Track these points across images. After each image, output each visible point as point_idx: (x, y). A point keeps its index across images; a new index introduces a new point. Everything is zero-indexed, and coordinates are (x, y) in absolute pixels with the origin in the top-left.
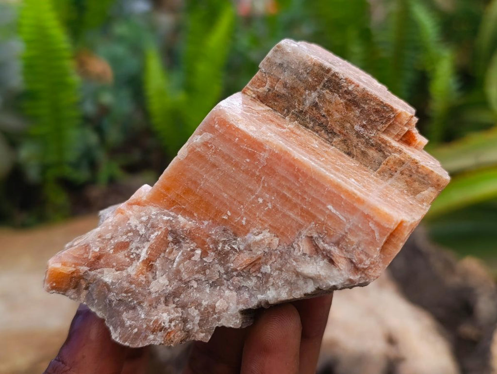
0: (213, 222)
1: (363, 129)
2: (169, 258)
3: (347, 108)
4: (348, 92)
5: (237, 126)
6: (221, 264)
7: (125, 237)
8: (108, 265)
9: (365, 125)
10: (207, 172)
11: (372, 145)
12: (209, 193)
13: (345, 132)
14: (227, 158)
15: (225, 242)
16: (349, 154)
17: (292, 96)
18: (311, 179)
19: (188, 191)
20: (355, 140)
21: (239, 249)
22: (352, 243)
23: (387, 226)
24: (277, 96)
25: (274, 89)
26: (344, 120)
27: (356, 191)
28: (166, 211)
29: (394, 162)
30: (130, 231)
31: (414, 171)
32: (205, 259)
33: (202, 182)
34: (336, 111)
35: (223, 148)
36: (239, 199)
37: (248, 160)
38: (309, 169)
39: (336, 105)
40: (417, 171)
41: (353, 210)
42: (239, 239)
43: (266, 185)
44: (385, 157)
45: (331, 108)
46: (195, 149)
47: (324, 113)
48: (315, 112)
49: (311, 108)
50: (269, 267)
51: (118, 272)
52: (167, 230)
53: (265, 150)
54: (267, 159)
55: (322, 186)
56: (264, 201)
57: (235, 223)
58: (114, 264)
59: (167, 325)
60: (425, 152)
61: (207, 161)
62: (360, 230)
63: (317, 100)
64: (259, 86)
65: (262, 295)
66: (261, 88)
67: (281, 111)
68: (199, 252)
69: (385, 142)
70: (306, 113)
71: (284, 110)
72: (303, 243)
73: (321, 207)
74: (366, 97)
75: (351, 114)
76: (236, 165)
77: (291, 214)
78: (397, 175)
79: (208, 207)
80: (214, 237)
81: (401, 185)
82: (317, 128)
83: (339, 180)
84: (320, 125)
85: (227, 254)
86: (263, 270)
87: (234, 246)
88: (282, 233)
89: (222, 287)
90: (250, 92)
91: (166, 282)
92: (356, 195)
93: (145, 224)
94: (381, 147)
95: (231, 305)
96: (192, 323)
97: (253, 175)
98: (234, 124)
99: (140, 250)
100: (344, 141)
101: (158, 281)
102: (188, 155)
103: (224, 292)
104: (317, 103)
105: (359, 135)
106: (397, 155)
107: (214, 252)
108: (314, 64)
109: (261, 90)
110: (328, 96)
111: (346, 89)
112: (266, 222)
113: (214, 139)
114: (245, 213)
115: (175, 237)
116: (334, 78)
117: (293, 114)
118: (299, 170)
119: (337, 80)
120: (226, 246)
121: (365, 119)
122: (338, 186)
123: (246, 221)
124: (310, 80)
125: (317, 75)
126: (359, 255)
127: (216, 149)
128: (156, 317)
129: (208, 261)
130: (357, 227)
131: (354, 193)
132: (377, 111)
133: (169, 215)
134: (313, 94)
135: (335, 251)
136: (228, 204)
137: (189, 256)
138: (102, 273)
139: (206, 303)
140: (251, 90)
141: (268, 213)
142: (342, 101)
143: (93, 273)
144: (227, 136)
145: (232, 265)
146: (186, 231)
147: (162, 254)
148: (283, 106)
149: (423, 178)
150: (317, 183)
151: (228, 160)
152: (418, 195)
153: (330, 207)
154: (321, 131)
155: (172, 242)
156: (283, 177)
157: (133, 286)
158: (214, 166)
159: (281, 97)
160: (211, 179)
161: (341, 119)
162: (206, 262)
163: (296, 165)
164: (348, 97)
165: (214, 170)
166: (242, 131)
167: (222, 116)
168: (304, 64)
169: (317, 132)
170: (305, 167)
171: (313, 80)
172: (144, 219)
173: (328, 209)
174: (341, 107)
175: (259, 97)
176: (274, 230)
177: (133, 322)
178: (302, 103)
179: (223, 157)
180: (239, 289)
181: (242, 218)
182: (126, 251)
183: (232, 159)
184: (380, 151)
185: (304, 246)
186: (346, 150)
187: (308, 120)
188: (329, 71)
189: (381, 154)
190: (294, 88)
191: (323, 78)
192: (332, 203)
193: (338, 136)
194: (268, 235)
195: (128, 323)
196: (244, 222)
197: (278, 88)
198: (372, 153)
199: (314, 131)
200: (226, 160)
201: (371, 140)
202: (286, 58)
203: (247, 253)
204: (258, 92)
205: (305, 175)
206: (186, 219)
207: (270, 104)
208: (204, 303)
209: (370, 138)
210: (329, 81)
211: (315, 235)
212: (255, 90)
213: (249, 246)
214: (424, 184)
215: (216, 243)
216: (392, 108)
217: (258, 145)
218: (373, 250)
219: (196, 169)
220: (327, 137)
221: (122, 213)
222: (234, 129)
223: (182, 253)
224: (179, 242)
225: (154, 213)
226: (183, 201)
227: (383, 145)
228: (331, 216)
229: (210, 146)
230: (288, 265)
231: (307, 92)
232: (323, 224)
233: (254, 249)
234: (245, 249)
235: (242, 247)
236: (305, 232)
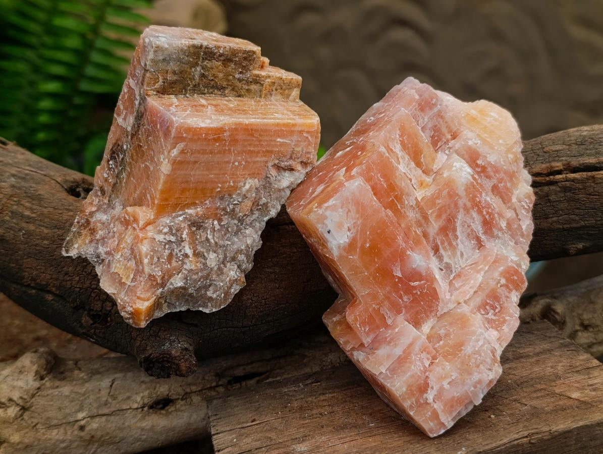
0: (212, 198)
1: (241, 75)
2: (203, 240)
3: (225, 67)
4: (221, 55)
5: (200, 127)
6: (233, 219)
7: (166, 251)
8: (170, 277)
9: (241, 72)
10: (192, 170)
11: (251, 82)
12: (200, 182)
13: (230, 83)
14: (201, 151)
15: (228, 205)
16: (239, 96)
17: (183, 78)
18: (262, 130)
19: (183, 191)
20: (239, 85)
21: (239, 202)
22: (298, 152)
23: (313, 130)
24: (173, 83)
25: (167, 80)
26: (227, 75)
27: (289, 121)
28: (174, 214)
29: (270, 86)
30: (165, 245)
31: (282, 85)
32: (222, 224)
33: (192, 179)
34: (219, 72)
35: (195, 146)
36: (222, 172)
37: (217, 144)
38: (258, 125)
39: (217, 68)
40: (284, 84)
41: (292, 133)
42: (234, 196)
43: (236, 152)
44: (262, 85)
45: (215, 72)
46: (176, 160)
47: (212, 78)
48: (204, 80)
49: (201, 79)
50: (264, 199)
51: (180, 274)
52: (189, 225)
53: (226, 131)
54: (229, 136)
55: (270, 130)
56: (239, 162)
57: (227, 188)
58: (174, 272)
59: (236, 277)
60: (271, 67)
61: (188, 163)
62: (300, 141)
63: (202, 71)
64: (154, 84)
65: (266, 217)
66: (157, 85)
67: (180, 92)
68: (216, 222)
69: (258, 76)
70: (199, 84)
71: (182, 91)
72: (272, 170)
73: (273, 143)
74: (234, 52)
75: (229, 69)
76: (211, 153)
77: (258, 159)
78: (274, 93)
79: (203, 190)
80: (222, 207)
81: (279, 97)
82: (211, 90)
83: (277, 121)
84: (213, 87)
85: (233, 210)
86: (261, 203)
87: (235, 203)
88: (258, 174)
89: (242, 231)
90: (150, 92)
91: (215, 255)
92: (290, 123)
93: (171, 232)
94: (257, 81)
95: (254, 236)
96: (244, 264)
97: (225, 151)
98: (197, 126)
99: (183, 251)
100: (233, 89)
101: (210, 259)
102: (172, 167)
103: (245, 233)
104: (203, 73)
105: (240, 80)
106: (268, 80)
107: (226, 215)
108: (189, 47)
109: (157, 86)
110: (209, 65)
111: (219, 53)
112: (245, 174)
113: (187, 145)
114: (231, 178)
115: (197, 225)
116: (207, 50)
117: (190, 90)
118: (252, 130)
119: (209, 50)
120: (230, 206)
121: (239, 68)
122: (278, 125)
123: (233, 182)
124: (191, 60)
125: (194, 54)
126: (306, 156)
127: (192, 151)
128: (228, 278)
129: (225, 224)
130: (298, 141)
131: (288, 123)
132: (245, 58)
133: (181, 215)
134: (197, 69)
135: (291, 162)
136: (216, 180)
137: (213, 229)
138: (172, 284)
139: (244, 246)
140: (150, 90)
141: (245, 168)
142: (220, 64)
143: (166, 289)
144: (196, 137)
145: (241, 214)
146: (202, 216)
147: (197, 242)
148: (180, 89)
149: (289, 85)
150: (266, 131)
151: (204, 152)
152: (290, 97)
153: (278, 140)
154: (214, 91)
155: (197, 230)
156: (244, 140)
157: (200, 273)
158: (195, 162)
159: (175, 83)
160: (198, 172)
161: (225, 75)
162: (224, 225)
163: (249, 127)
164: (222, 58)
165: (197, 165)
166: (205, 128)
167: (186, 126)
168: (182, 50)
169: (212, 93)
170: (255, 125)
171: (193, 58)
172: (166, 230)
173: (278, 141)
174: (221, 67)
175: (158, 92)
176: (253, 175)
177: (218, 293)
178: (193, 79)
179: (199, 153)
180: (251, 225)
181: (230, 183)
182: (174, 259)
183: (206, 150)
184: (257, 83)
185: (273, 172)
186: (237, 95)
187: (203, 89)
188: (201, 46)
189: (258, 85)
190: (182, 71)
191: (200, 54)
192: (279, 137)
193: (227, 88)
194: (250, 181)
195: (215, 296)
196: (232, 184)
197: (170, 77)
198: (253, 87)
199: (210, 94)
200: (202, 154)
201: (249, 80)
202: (166, 53)
203: (246, 201)
204: (156, 88)
205: (256, 130)
206: (192, 209)
207: (170, 93)
208: (243, 247)
209: (248, 79)
210: (205, 53)
211: (277, 162)
212: (153, 88)
213: (245, 195)
214: (291, 88)
215: (224, 209)
216: (253, 51)
217: (221, 130)
218: (311, 148)
219: (182, 172)
220: (220, 93)
221: (145, 239)
222: (198, 130)
223: (210, 231)
224: (202, 226)
225: (168, 222)
226: (183, 199)
227: (258, 78)
228: (282, 144)
229: (186, 151)
230: (273, 189)
231: (193, 70)
232: (278, 152)
233: (249, 195)
234: (243, 199)
235: (240, 200)
236: (270, 164)
